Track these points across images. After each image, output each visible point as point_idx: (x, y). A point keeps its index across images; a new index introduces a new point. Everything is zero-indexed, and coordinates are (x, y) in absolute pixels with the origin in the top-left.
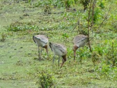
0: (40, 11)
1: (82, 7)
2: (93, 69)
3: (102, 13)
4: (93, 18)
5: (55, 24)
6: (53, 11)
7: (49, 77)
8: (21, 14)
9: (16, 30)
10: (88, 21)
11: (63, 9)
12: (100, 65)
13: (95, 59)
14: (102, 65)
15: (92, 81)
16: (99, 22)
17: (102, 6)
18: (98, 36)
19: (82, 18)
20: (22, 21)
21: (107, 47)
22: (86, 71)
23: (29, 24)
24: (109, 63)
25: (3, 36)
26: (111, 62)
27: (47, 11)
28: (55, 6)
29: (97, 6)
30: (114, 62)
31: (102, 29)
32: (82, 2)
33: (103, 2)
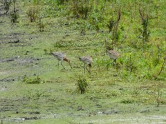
0: (78, 32)
1: (108, 30)
2: (116, 74)
3: (123, 34)
4: (116, 37)
5: (88, 42)
6: (87, 32)
7: (85, 80)
8: (64, 35)
9: (60, 47)
10: (113, 39)
11: (94, 31)
12: (121, 71)
13: (118, 67)
14: (123, 71)
15: (116, 83)
16: (120, 40)
17: (122, 28)
18: (120, 50)
19: (108, 37)
20: (64, 40)
21: (127, 58)
22: (111, 75)
23: (70, 42)
24: (128, 70)
25: (51, 51)
26: (130, 69)
27: (83, 33)
28: (89, 29)
29: (119, 29)
31: (123, 45)
32: (108, 26)
33: (123, 25)
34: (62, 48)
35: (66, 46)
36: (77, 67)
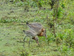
0: (22, 9)
1: (50, 7)
2: (56, 49)
3: (63, 11)
4: (57, 15)
5: (31, 18)
6: (30, 9)
7: (27, 54)
8: (9, 11)
9: (5, 22)
10: (54, 16)
11: (37, 8)
12: (61, 46)
13: (58, 42)
14: (63, 46)
16: (61, 17)
17: (63, 6)
18: (60, 27)
19: (49, 14)
20: (9, 16)
21: (66, 34)
22: (52, 50)
23: (14, 18)
24: (67, 45)
26: (69, 44)
27: (26, 9)
28: (32, 6)
29: (60, 6)
30: (71, 44)
31: (63, 22)
32: (50, 3)
33: (64, 3)
34: (7, 24)
35: (11, 22)
36: (21, 42)
